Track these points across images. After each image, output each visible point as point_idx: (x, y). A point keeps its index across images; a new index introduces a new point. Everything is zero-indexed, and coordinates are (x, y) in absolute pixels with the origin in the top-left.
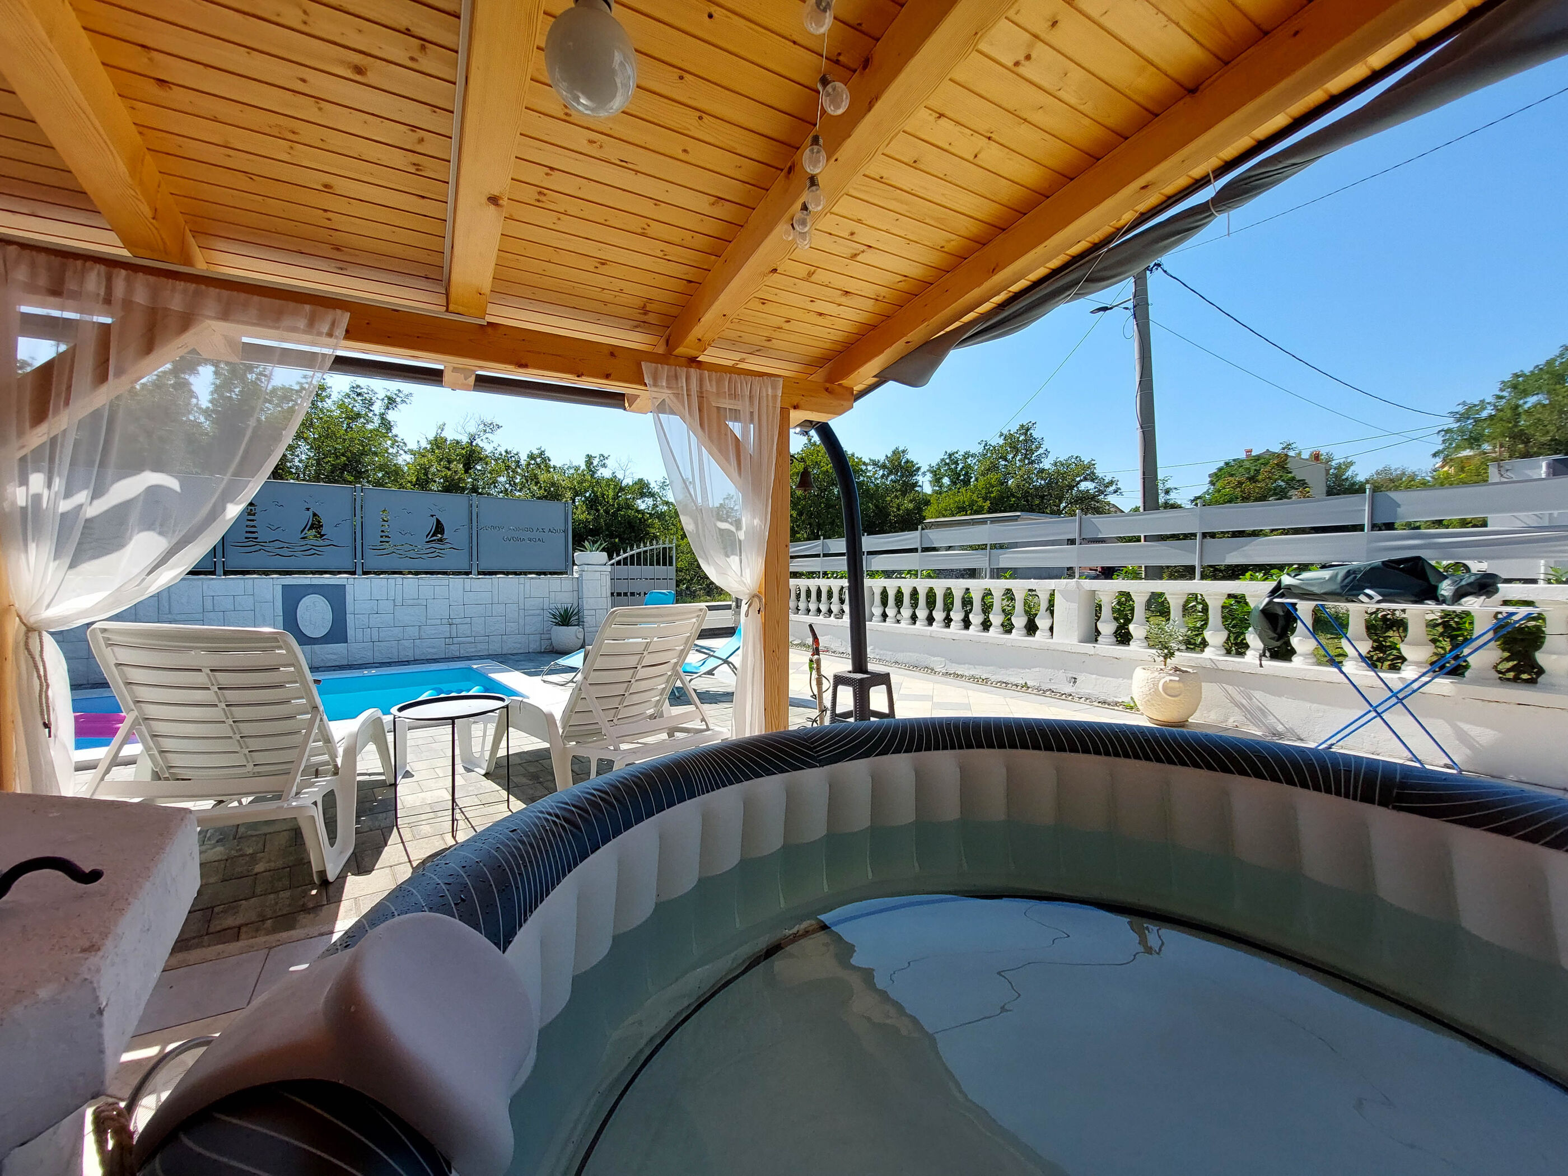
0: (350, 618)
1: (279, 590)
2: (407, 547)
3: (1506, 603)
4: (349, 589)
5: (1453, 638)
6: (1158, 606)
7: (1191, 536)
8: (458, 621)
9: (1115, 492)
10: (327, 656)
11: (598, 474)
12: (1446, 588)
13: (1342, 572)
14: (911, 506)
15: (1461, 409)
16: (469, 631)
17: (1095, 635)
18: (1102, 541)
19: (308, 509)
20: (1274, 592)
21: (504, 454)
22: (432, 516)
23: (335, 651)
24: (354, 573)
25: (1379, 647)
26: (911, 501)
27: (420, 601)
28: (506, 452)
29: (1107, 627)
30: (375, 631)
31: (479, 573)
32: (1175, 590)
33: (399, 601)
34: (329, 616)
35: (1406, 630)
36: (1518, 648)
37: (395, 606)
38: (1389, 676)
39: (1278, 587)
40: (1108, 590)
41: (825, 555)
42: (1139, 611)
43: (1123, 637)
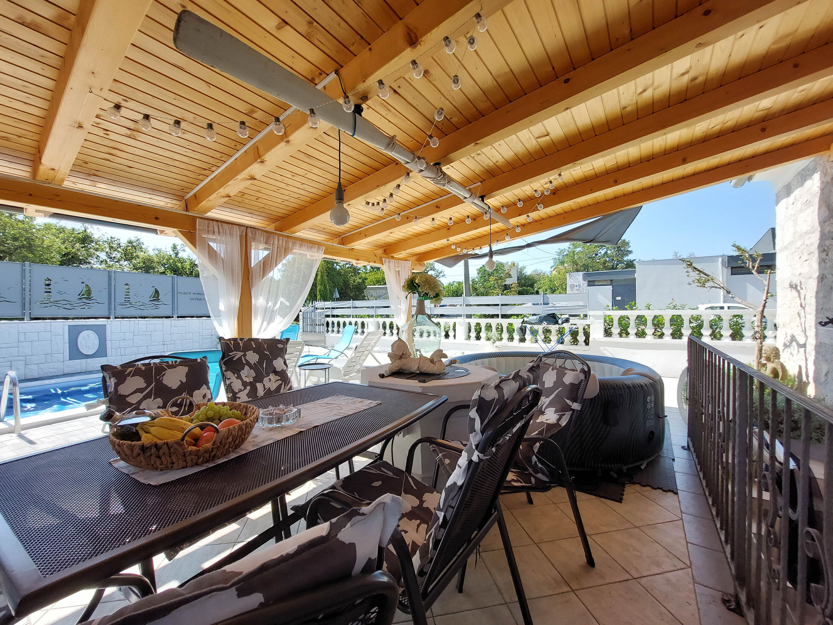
0: (108, 343)
2: (139, 304)
3: (571, 325)
4: (108, 327)
5: (561, 334)
6: (489, 327)
7: (498, 305)
8: (168, 343)
9: (443, 276)
10: (95, 364)
11: (180, 255)
12: (560, 321)
13: (538, 316)
14: (360, 281)
15: (559, 251)
16: (174, 348)
17: (469, 337)
18: (471, 305)
19: (83, 283)
20: (522, 323)
21: (110, 239)
22: (153, 287)
23: (98, 363)
24: (109, 318)
25: (545, 338)
26: (360, 278)
27: (147, 333)
28: (112, 238)
29: (473, 334)
30: (123, 350)
31: (178, 317)
32: (494, 322)
33: (136, 333)
34: (97, 342)
35: (551, 332)
36: (574, 336)
37: (134, 335)
38: (548, 345)
39: (524, 321)
40: (473, 322)
41: (353, 308)
42: (483, 329)
43: (478, 338)
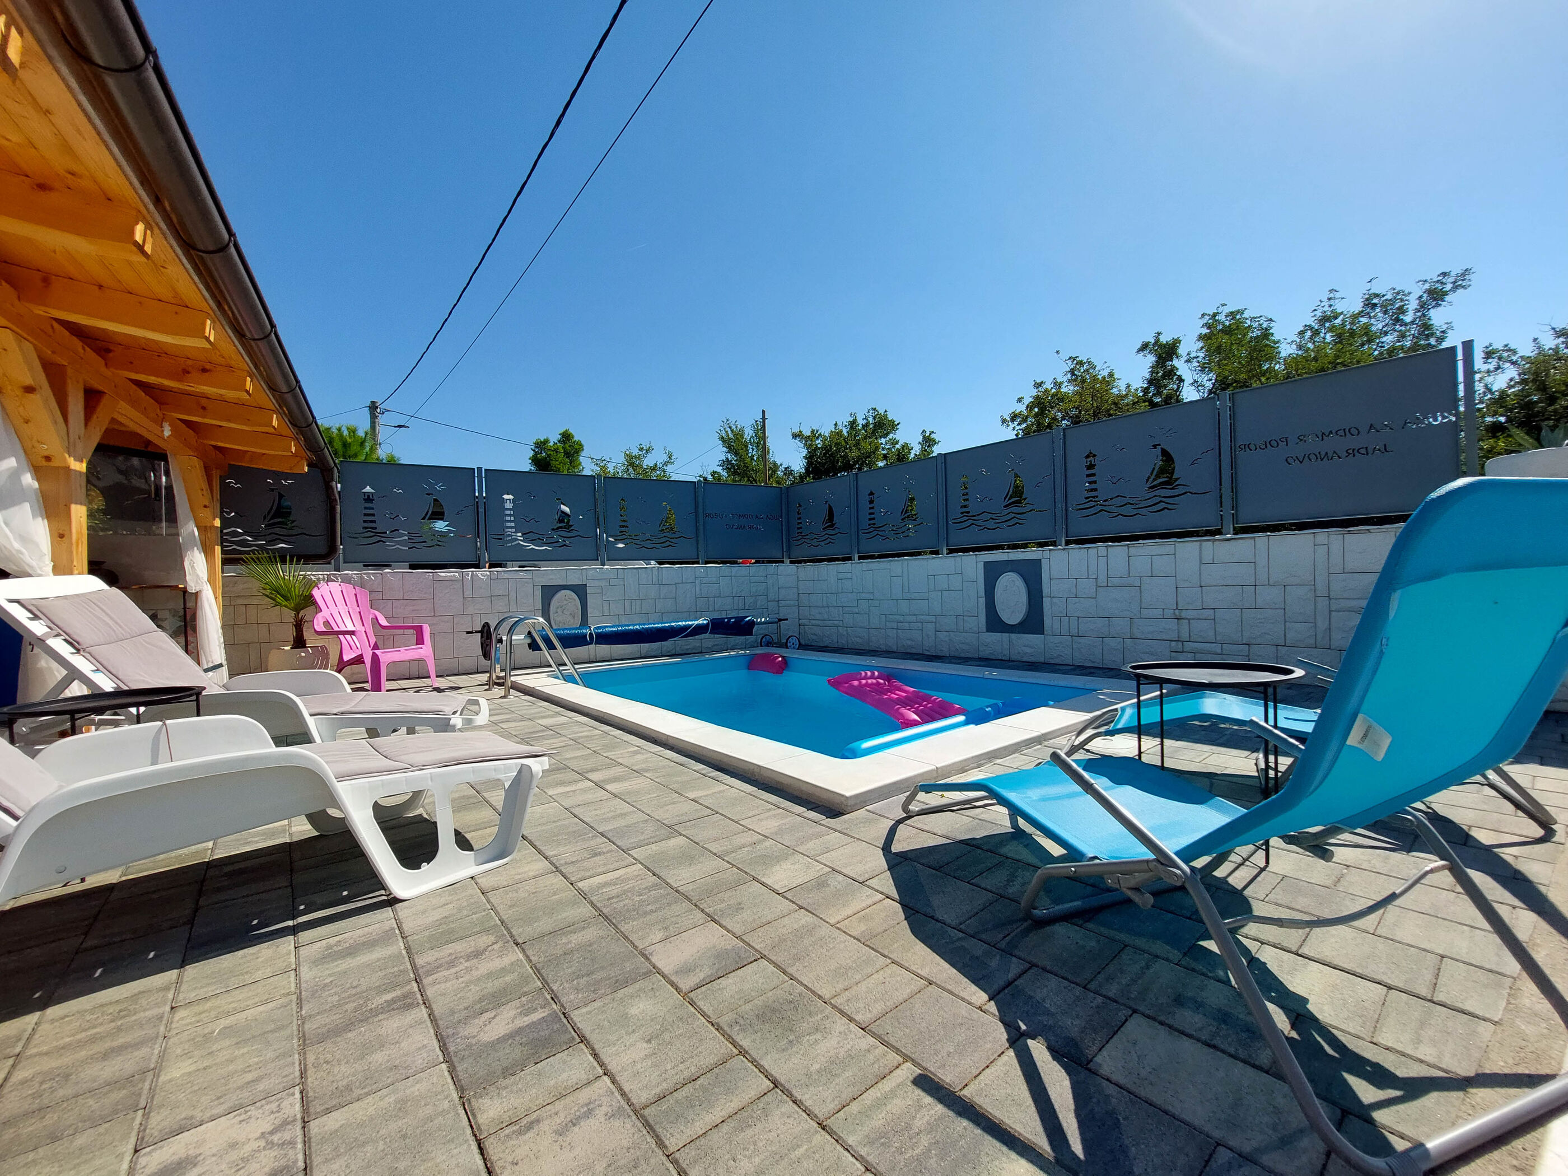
0: (1046, 601)
1: (981, 566)
2: (1120, 501)
4: (1044, 564)
8: (1190, 614)
10: (1023, 648)
16: (1211, 633)
22: (1155, 446)
23: (1028, 644)
27: (1130, 580)
30: (1074, 622)
31: (1237, 531)
33: (1102, 578)
34: (1024, 598)
37: (1097, 586)
